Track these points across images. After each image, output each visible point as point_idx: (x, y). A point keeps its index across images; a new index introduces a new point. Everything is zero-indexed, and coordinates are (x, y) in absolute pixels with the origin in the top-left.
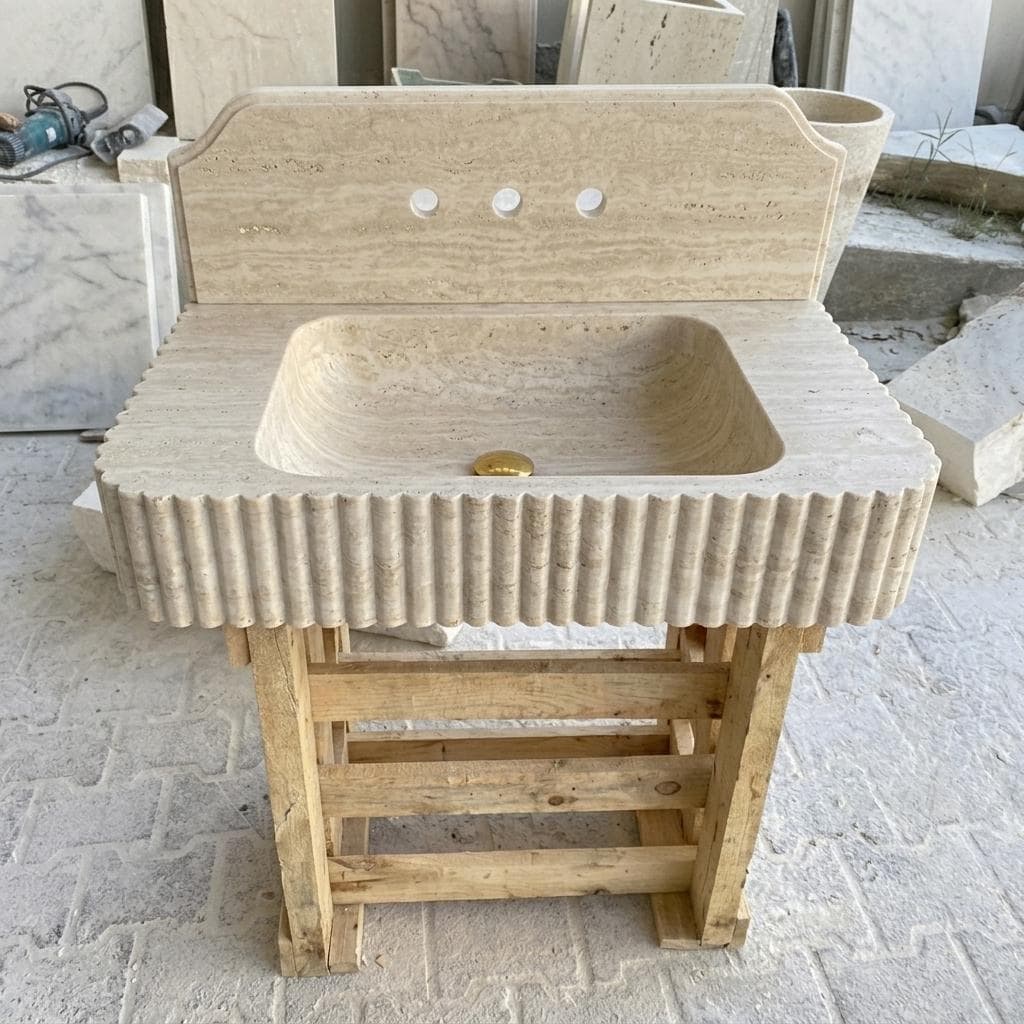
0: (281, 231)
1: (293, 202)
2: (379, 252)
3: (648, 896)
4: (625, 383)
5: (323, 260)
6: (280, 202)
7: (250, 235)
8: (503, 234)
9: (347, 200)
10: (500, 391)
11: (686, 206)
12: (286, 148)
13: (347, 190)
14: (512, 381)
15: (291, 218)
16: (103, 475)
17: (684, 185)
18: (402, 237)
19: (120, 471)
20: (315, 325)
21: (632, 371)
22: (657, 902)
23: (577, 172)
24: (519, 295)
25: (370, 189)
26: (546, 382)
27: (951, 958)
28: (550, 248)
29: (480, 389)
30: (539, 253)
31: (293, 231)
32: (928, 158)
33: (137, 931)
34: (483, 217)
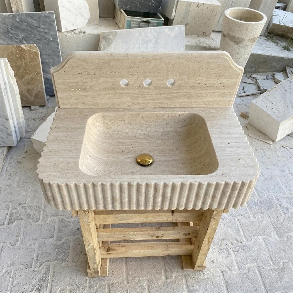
0: (84, 90)
1: (87, 82)
2: (111, 95)
3: (181, 256)
4: (179, 130)
5: (95, 97)
6: (83, 82)
7: (75, 91)
8: (146, 91)
9: (103, 82)
10: (145, 132)
11: (198, 84)
12: (85, 69)
13: (102, 80)
14: (148, 129)
15: (86, 86)
16: (39, 175)
17: (197, 78)
18: (118, 91)
19: (43, 174)
20: (94, 116)
21: (181, 127)
22: (183, 258)
23: (168, 75)
24: (150, 106)
25: (109, 80)
26: (158, 129)
27: (255, 273)
28: (159, 94)
29: (139, 132)
30: (156, 95)
31: (87, 90)
32: (278, 24)
33: (51, 264)
34: (141, 86)
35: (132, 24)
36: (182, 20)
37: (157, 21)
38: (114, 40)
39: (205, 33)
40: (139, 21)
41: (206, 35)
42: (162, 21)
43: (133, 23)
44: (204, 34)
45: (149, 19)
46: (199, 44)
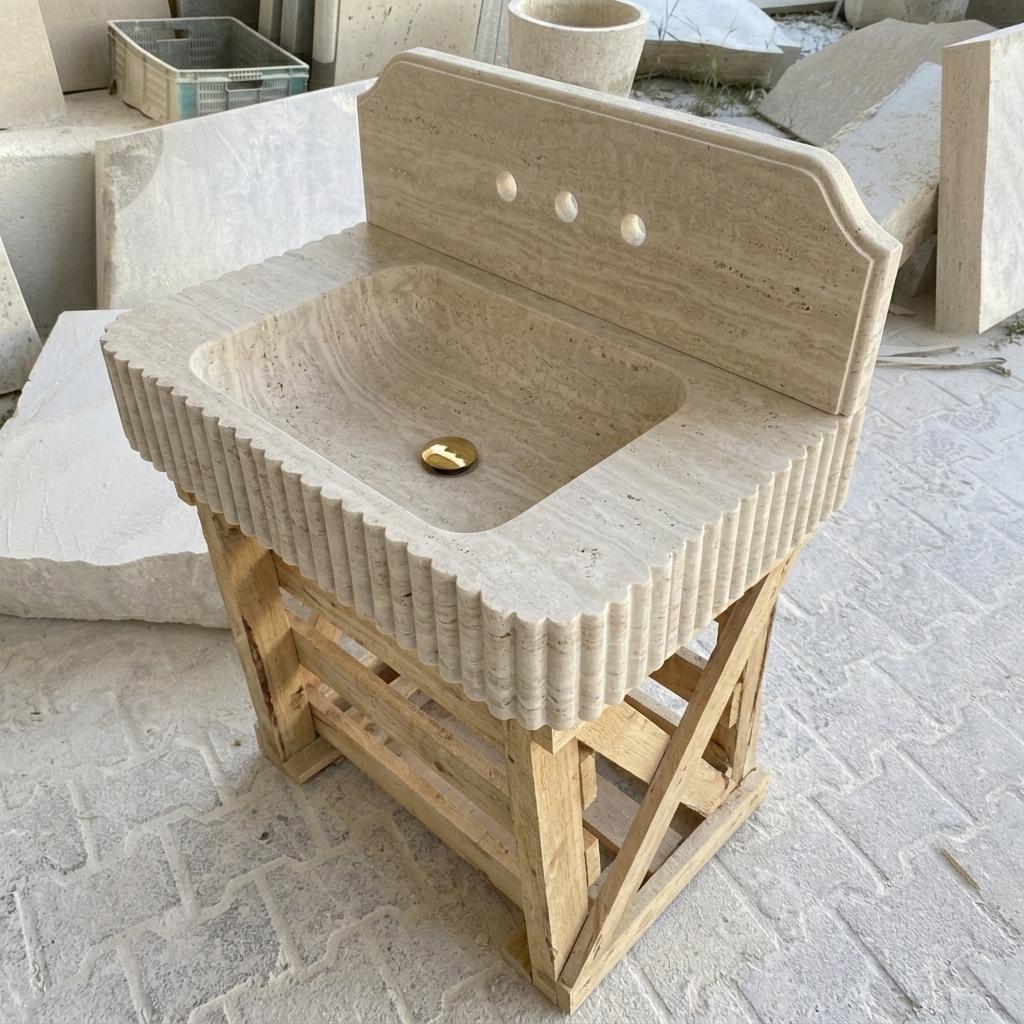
4: (626, 423)
7: (396, 175)
8: (562, 235)
10: (526, 382)
12: (417, 106)
13: (454, 156)
14: (539, 377)
17: (714, 239)
21: (635, 413)
23: (623, 194)
26: (563, 389)
28: (597, 262)
29: (512, 374)
30: (590, 264)
35: (198, 96)
36: (366, 59)
37: (286, 76)
38: (157, 161)
40: (224, 84)
42: (303, 70)
43: (203, 92)
45: (256, 71)
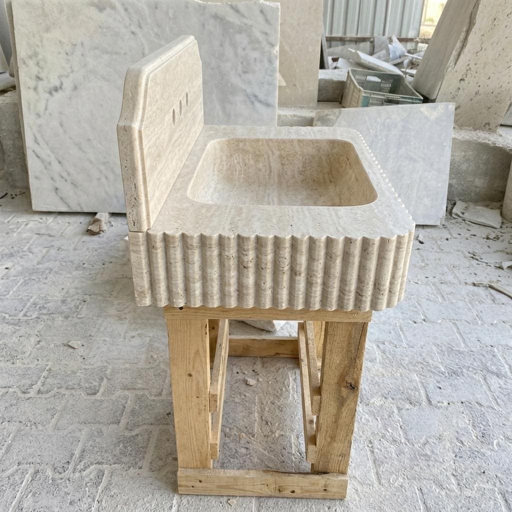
35: (370, 103)
37: (411, 101)
39: (489, 124)
40: (383, 99)
41: (490, 127)
42: (420, 100)
44: (487, 126)
45: (398, 96)
46: (475, 138)
